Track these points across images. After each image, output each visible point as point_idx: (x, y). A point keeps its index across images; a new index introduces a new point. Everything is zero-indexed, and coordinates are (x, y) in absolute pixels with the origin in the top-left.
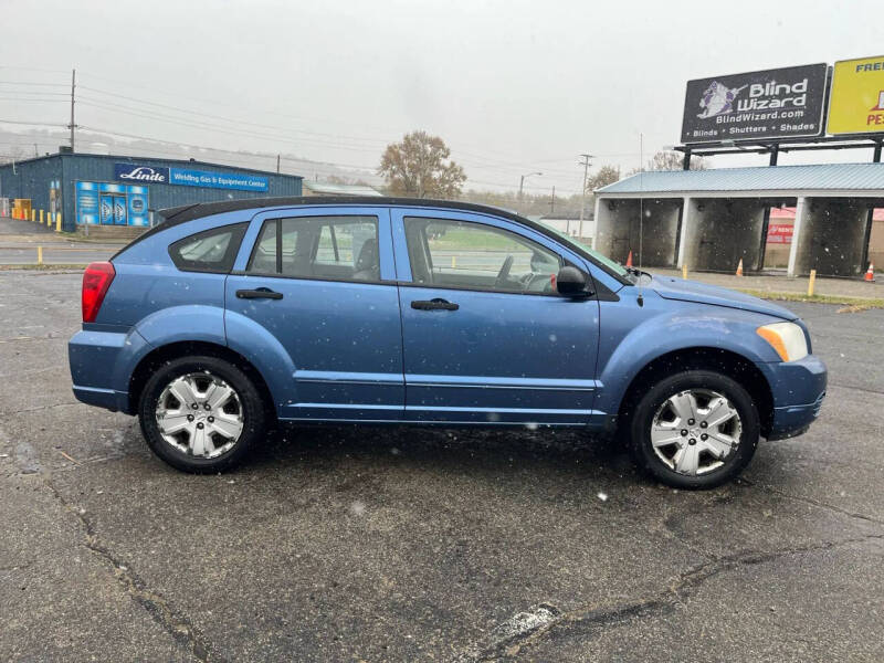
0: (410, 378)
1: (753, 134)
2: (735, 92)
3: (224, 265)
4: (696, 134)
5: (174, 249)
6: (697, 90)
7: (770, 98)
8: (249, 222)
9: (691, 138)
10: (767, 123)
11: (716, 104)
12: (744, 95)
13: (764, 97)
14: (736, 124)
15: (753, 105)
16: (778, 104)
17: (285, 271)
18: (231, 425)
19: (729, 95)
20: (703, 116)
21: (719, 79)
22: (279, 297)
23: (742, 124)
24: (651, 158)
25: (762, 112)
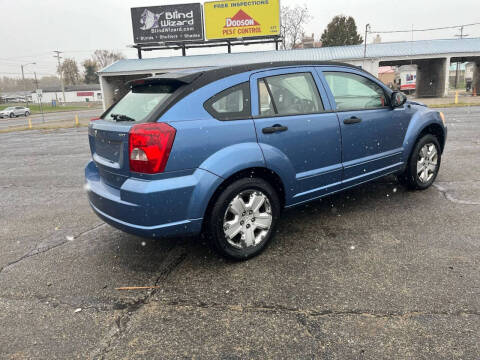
0: (345, 164)
1: (171, 39)
2: (158, 16)
3: (246, 114)
4: (142, 38)
5: (208, 105)
6: (137, 14)
7: (176, 20)
8: (249, 81)
9: (139, 41)
10: (178, 33)
11: (149, 22)
12: (163, 18)
13: (172, 20)
14: (162, 34)
15: (169, 23)
16: (181, 23)
17: (280, 113)
18: (265, 220)
19: (155, 18)
20: (144, 28)
21: (147, 8)
22: (285, 129)
23: (165, 34)
24: (93, 53)
25: (173, 27)
